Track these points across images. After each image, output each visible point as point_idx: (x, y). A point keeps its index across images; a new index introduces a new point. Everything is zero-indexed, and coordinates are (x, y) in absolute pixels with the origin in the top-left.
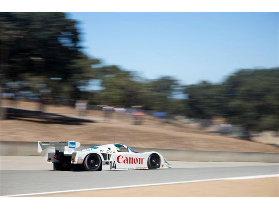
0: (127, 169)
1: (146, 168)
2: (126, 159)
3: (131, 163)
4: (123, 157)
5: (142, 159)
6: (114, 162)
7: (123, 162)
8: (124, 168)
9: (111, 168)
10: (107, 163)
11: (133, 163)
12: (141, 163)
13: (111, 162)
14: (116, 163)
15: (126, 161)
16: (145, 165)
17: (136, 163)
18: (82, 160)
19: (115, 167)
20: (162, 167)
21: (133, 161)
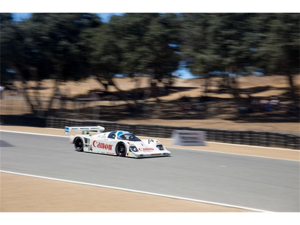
0: (100, 153)
1: (114, 154)
2: (99, 144)
3: (103, 148)
4: (97, 143)
5: (111, 146)
6: (91, 145)
7: (97, 147)
8: (98, 152)
9: (89, 150)
10: (86, 146)
11: (105, 148)
12: (110, 149)
13: (89, 145)
14: (92, 146)
15: (99, 146)
16: (113, 151)
17: (106, 148)
18: (72, 141)
19: (92, 150)
20: (127, 155)
21: (104, 147)
